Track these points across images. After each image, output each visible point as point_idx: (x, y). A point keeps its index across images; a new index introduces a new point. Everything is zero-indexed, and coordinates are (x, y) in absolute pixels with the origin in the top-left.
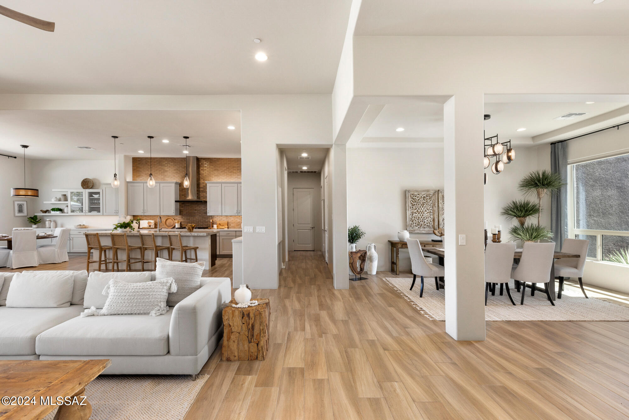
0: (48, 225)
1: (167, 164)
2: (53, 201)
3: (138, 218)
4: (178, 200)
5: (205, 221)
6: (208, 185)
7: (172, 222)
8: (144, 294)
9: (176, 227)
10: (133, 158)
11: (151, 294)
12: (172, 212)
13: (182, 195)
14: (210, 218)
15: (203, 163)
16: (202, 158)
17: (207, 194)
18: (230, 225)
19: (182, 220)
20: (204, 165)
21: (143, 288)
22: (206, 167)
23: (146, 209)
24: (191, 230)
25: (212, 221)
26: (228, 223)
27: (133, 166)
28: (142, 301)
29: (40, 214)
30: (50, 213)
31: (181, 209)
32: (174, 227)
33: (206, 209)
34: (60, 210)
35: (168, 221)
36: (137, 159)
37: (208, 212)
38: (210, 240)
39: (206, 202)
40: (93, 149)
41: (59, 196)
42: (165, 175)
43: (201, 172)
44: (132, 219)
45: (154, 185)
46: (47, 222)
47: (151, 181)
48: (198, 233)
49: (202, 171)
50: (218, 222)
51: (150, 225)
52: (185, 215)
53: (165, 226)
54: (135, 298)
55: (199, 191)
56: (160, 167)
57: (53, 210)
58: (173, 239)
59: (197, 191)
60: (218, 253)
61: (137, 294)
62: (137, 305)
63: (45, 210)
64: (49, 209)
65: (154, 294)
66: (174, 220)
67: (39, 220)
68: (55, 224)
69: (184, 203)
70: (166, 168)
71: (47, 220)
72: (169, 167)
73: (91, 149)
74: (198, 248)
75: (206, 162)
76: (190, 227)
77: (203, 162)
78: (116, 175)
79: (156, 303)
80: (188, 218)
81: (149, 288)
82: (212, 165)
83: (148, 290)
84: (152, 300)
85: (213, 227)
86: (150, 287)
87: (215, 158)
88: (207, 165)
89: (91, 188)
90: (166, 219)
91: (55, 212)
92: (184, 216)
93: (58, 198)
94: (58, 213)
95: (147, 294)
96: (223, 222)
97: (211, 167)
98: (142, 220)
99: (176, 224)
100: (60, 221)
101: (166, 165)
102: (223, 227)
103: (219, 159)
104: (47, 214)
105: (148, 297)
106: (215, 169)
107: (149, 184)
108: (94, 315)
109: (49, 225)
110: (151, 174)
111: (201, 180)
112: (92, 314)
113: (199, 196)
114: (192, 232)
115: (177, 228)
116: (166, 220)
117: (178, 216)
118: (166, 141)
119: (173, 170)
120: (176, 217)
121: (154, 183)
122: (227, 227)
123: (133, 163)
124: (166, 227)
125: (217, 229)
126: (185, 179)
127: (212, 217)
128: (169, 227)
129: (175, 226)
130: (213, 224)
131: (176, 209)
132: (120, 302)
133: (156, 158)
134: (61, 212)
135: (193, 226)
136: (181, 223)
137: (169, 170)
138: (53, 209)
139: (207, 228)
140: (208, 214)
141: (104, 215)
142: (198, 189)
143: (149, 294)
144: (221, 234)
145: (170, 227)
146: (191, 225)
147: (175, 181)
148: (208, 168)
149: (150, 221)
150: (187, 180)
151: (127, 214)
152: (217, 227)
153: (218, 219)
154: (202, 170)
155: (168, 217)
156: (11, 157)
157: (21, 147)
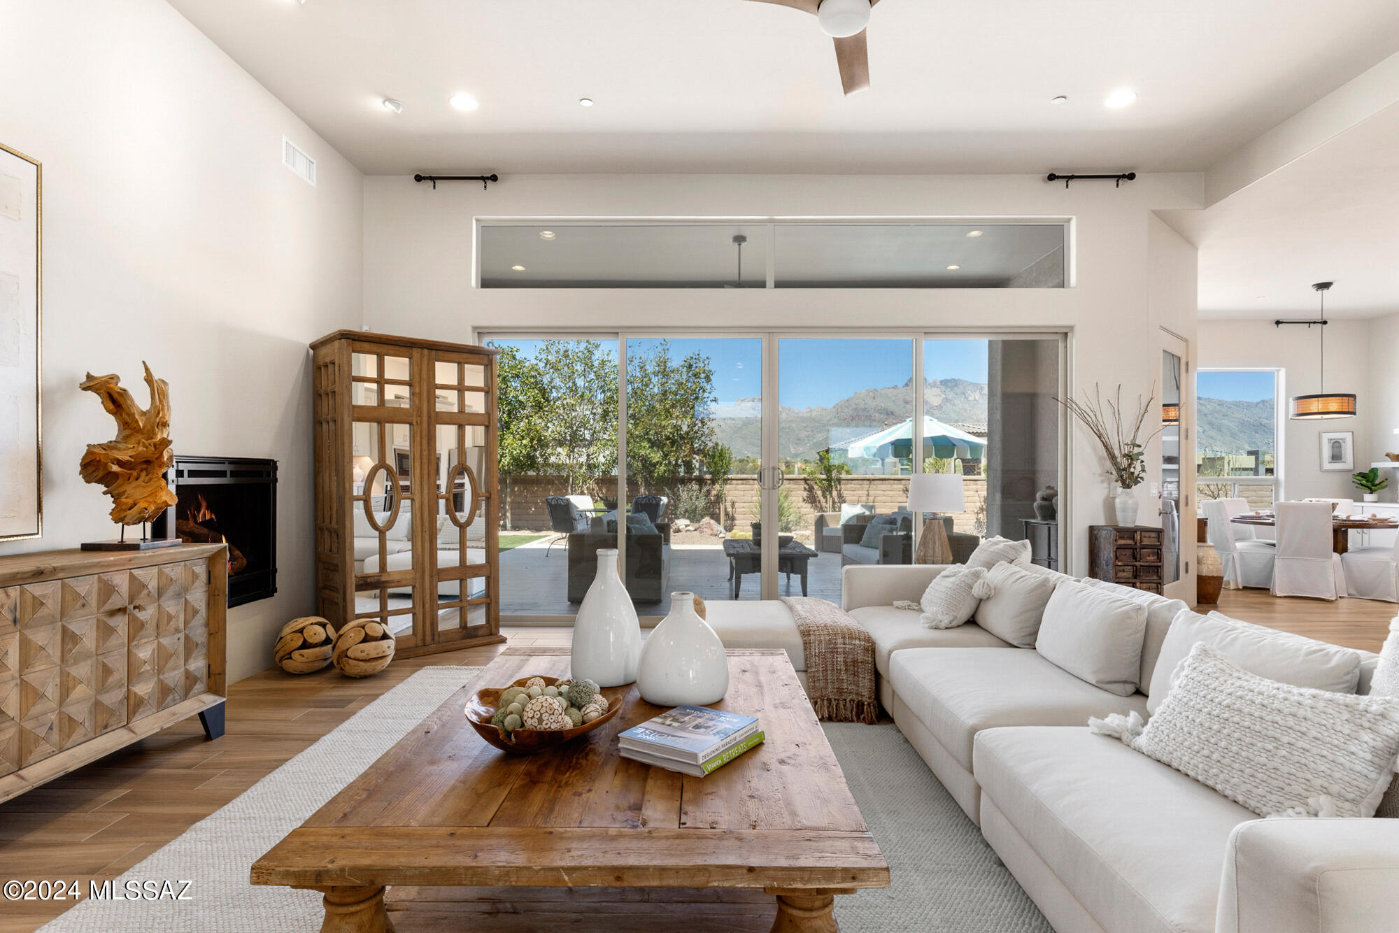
8: (1258, 728)
11: (1285, 739)
21: (1263, 706)
28: (1244, 754)
29: (1386, 464)
54: (1225, 731)
61: (1236, 719)
62: (1226, 761)
65: (1301, 744)
67: (1382, 482)
79: (1297, 788)
81: (1286, 711)
83: (1278, 718)
84: (1285, 769)
86: (1294, 710)
95: (1270, 733)
105: (1269, 747)
108: (1119, 739)
112: (1117, 735)
132: (1178, 725)
143: (1277, 735)
156: (1315, 323)
157: (1314, 290)
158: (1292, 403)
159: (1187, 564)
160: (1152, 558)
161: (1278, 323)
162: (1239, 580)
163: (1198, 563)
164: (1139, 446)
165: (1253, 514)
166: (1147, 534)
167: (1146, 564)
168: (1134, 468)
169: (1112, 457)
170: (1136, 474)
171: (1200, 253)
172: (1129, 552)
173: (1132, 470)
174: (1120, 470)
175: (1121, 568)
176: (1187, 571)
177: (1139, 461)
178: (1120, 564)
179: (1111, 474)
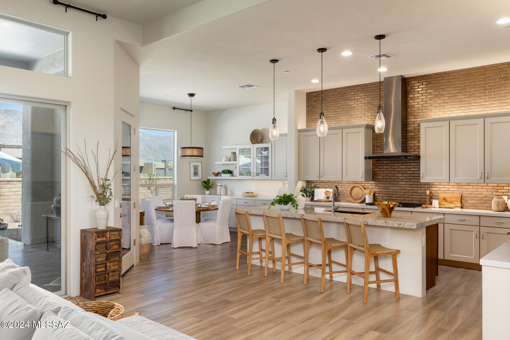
0: (218, 191)
1: (354, 96)
2: (224, 161)
3: (313, 185)
4: (371, 155)
5: (416, 191)
6: (423, 126)
7: (360, 191)
9: (367, 201)
10: (307, 94)
12: (361, 176)
13: (377, 147)
14: (427, 186)
15: (415, 86)
16: (411, 78)
17: (421, 141)
18: (467, 202)
19: (376, 190)
20: (416, 90)
22: (418, 93)
23: (323, 172)
24: (387, 214)
25: (430, 193)
26: (462, 195)
27: (307, 106)
29: (212, 177)
30: (221, 176)
31: (376, 170)
32: (364, 201)
33: (417, 169)
34: (230, 172)
35: (355, 190)
36: (313, 94)
37: (421, 175)
38: (424, 237)
39: (419, 157)
40: (256, 87)
41: (229, 155)
42: (351, 115)
43: (411, 103)
44: (304, 186)
45: (326, 133)
46: (218, 188)
47: (322, 125)
48: (400, 223)
49: (412, 101)
50: (442, 195)
51: (328, 196)
52: (381, 180)
53: (350, 198)
55: (406, 139)
56: (344, 102)
57: (224, 172)
58: (354, 231)
59: (403, 137)
60: (440, 256)
63: (217, 172)
64: (220, 171)
66: (363, 189)
67: (212, 185)
68: (225, 190)
69: (379, 161)
70: (353, 103)
71: (219, 184)
72: (357, 100)
73: (254, 87)
74: (398, 252)
75: (418, 83)
76: (385, 207)
77: (414, 84)
78: (276, 121)
80: (387, 185)
82: (430, 88)
85: (431, 204)
87: (436, 74)
88: (421, 89)
89: (261, 142)
90: (352, 187)
91: (226, 174)
92: (380, 182)
93: (228, 157)
94: (228, 176)
96: (451, 195)
97: (428, 91)
98: (318, 188)
99: (367, 197)
100: (230, 186)
101: (353, 98)
102: (452, 205)
103: (445, 73)
104: (218, 178)
106: (436, 95)
107: (320, 131)
109: (220, 191)
110: (322, 114)
111: (410, 117)
113: (406, 147)
114: (390, 217)
115: (367, 204)
116: (352, 189)
117: (370, 182)
118: (347, 53)
119: (363, 104)
120: (366, 185)
121: (326, 128)
122: (459, 204)
123: (307, 101)
124: (352, 200)
125: (439, 208)
126: (377, 117)
127: (429, 185)
128: (355, 200)
129: (365, 199)
130: (431, 197)
131: (366, 171)
133: (338, 89)
134: (231, 175)
135: (391, 206)
136: (374, 195)
137: (357, 105)
138: (223, 170)
139: (420, 205)
140: (422, 181)
141: (274, 180)
142: (405, 135)
144: (448, 219)
145: (357, 201)
146: (386, 205)
147: (366, 123)
148: (422, 93)
149: (328, 190)
150: (380, 119)
151: (299, 178)
152: (440, 204)
153: (441, 189)
154: (412, 99)
155: (355, 184)
156: (188, 110)
157: (188, 96)
158: (180, 150)
159: (135, 240)
160: (115, 247)
161: (174, 108)
162: (159, 240)
163: (140, 237)
164: (109, 180)
165: (164, 205)
166: (113, 233)
167: (113, 251)
168: (106, 193)
169: (94, 187)
170: (107, 197)
171: (141, 69)
172: (103, 246)
173: (105, 194)
174: (98, 195)
175: (99, 256)
176: (135, 244)
177: (109, 189)
178: (98, 253)
179: (93, 197)
